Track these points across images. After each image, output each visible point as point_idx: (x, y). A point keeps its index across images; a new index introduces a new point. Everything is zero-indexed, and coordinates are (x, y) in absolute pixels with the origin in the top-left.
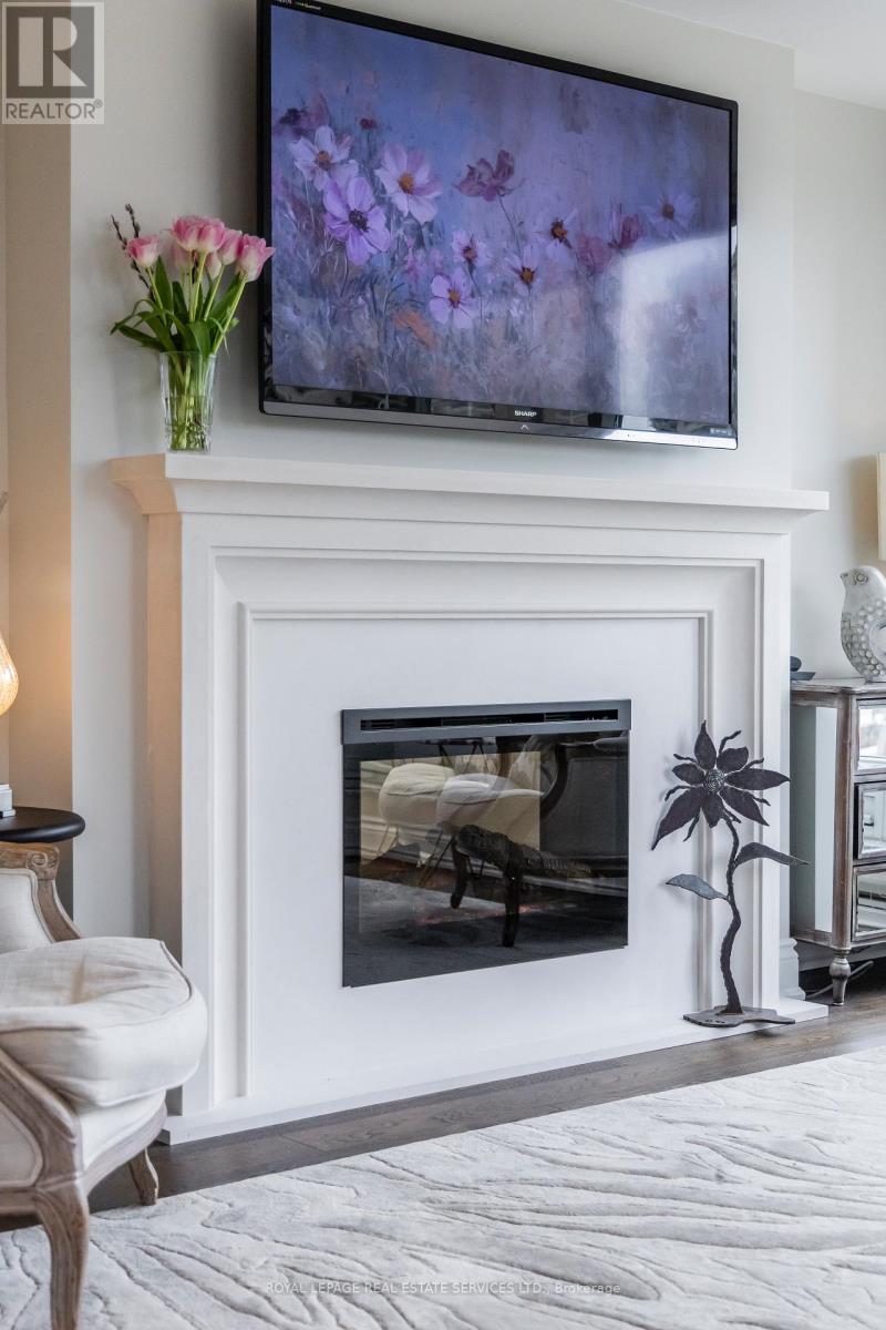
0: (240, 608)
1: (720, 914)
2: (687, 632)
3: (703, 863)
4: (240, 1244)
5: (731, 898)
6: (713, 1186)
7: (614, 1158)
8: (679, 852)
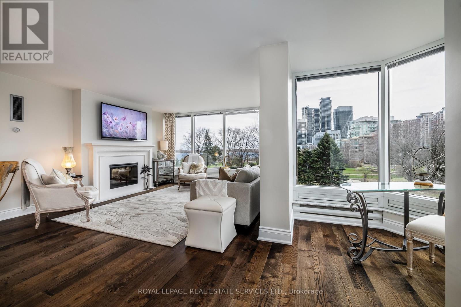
0: (99, 156)
1: (146, 180)
2: (143, 156)
3: (145, 176)
4: (102, 210)
5: (147, 179)
6: (145, 201)
7: (136, 200)
8: (142, 175)
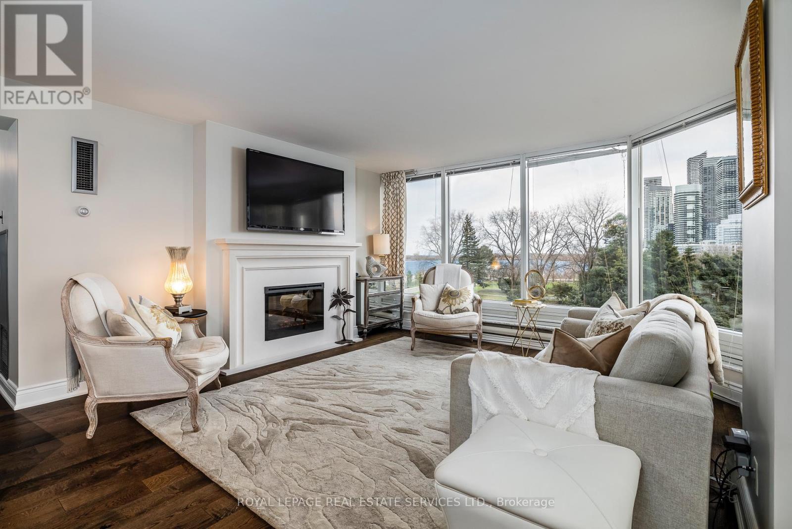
1: (342, 323)
2: (336, 269)
3: (339, 312)
4: (237, 397)
5: (344, 320)
6: (333, 377)
7: (315, 372)
8: (334, 311)
